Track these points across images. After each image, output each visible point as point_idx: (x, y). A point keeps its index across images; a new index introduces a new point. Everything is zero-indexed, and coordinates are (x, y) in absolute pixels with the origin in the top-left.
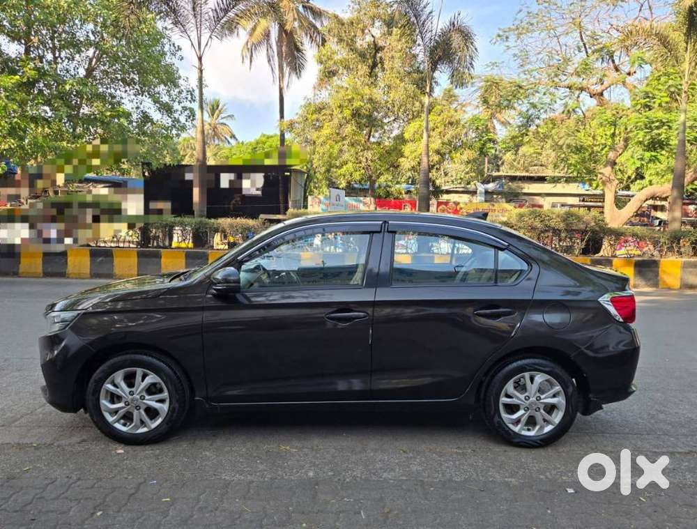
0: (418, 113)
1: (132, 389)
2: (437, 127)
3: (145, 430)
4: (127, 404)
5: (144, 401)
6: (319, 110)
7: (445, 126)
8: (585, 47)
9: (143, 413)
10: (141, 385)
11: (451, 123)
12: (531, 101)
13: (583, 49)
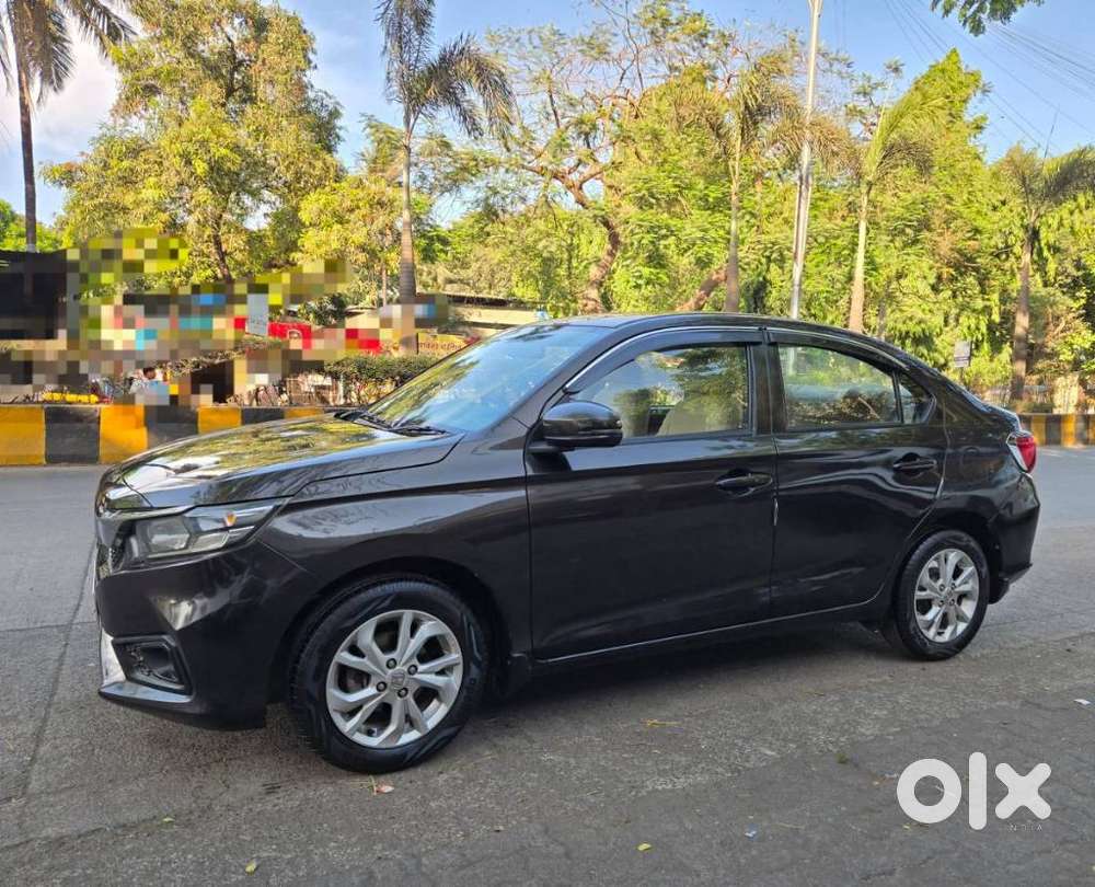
0: (320, 179)
1: (393, 655)
2: (358, 207)
3: (413, 735)
4: (383, 686)
5: (416, 676)
6: (135, 151)
7: (371, 206)
8: (556, 115)
9: (412, 701)
10: (410, 645)
11: (381, 204)
12: (490, 185)
13: (553, 118)
